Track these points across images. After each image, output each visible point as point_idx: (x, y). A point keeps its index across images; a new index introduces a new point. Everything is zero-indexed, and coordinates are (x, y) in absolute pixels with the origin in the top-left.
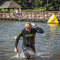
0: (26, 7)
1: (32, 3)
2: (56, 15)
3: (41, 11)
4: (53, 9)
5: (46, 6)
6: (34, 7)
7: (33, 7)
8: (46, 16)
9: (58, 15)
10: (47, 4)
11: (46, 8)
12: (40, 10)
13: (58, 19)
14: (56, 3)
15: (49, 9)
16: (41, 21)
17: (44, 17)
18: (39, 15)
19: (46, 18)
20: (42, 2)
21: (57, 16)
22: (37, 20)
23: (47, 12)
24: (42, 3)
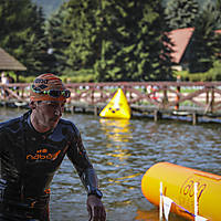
0: (39, 68)
1: (57, 56)
2: (128, 95)
3: (84, 82)
4: (119, 76)
5: (100, 66)
6: (63, 70)
7: (59, 69)
8: (97, 95)
9: (133, 95)
10: (103, 60)
11: (97, 74)
12: (80, 78)
13: (132, 105)
14: (127, 59)
15: (107, 77)
16: (84, 112)
17: (93, 98)
18: (79, 93)
19: (99, 104)
20: (87, 53)
21: (131, 97)
22: (71, 109)
23: (100, 84)
24: (87, 57)
